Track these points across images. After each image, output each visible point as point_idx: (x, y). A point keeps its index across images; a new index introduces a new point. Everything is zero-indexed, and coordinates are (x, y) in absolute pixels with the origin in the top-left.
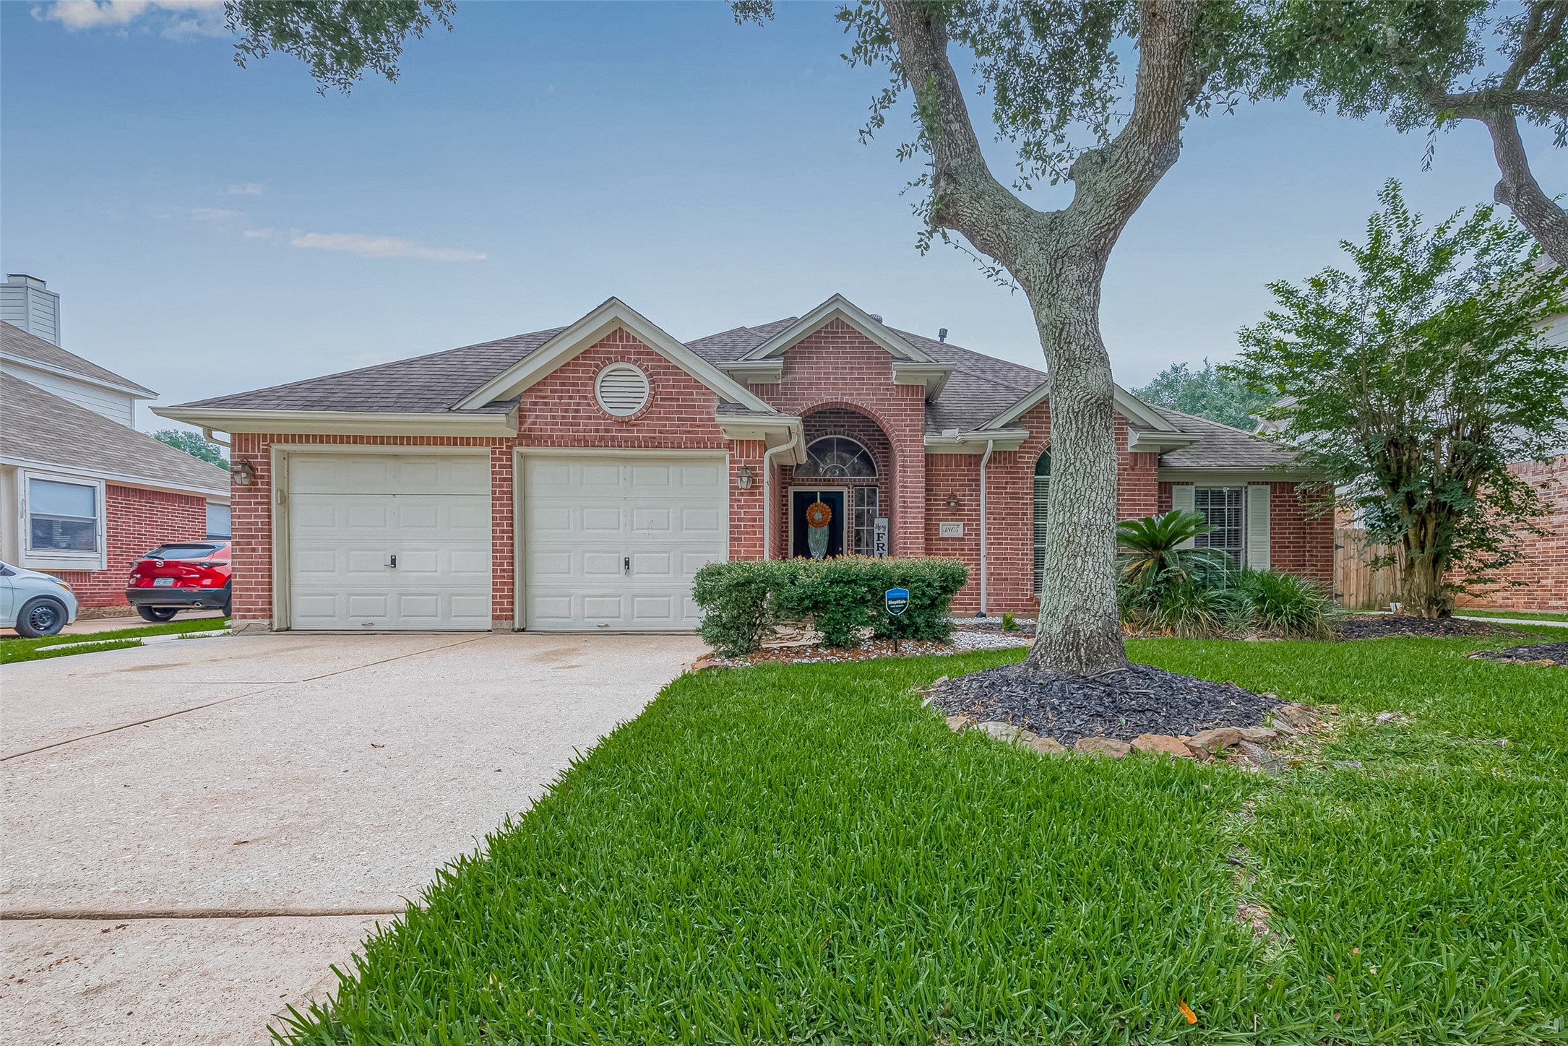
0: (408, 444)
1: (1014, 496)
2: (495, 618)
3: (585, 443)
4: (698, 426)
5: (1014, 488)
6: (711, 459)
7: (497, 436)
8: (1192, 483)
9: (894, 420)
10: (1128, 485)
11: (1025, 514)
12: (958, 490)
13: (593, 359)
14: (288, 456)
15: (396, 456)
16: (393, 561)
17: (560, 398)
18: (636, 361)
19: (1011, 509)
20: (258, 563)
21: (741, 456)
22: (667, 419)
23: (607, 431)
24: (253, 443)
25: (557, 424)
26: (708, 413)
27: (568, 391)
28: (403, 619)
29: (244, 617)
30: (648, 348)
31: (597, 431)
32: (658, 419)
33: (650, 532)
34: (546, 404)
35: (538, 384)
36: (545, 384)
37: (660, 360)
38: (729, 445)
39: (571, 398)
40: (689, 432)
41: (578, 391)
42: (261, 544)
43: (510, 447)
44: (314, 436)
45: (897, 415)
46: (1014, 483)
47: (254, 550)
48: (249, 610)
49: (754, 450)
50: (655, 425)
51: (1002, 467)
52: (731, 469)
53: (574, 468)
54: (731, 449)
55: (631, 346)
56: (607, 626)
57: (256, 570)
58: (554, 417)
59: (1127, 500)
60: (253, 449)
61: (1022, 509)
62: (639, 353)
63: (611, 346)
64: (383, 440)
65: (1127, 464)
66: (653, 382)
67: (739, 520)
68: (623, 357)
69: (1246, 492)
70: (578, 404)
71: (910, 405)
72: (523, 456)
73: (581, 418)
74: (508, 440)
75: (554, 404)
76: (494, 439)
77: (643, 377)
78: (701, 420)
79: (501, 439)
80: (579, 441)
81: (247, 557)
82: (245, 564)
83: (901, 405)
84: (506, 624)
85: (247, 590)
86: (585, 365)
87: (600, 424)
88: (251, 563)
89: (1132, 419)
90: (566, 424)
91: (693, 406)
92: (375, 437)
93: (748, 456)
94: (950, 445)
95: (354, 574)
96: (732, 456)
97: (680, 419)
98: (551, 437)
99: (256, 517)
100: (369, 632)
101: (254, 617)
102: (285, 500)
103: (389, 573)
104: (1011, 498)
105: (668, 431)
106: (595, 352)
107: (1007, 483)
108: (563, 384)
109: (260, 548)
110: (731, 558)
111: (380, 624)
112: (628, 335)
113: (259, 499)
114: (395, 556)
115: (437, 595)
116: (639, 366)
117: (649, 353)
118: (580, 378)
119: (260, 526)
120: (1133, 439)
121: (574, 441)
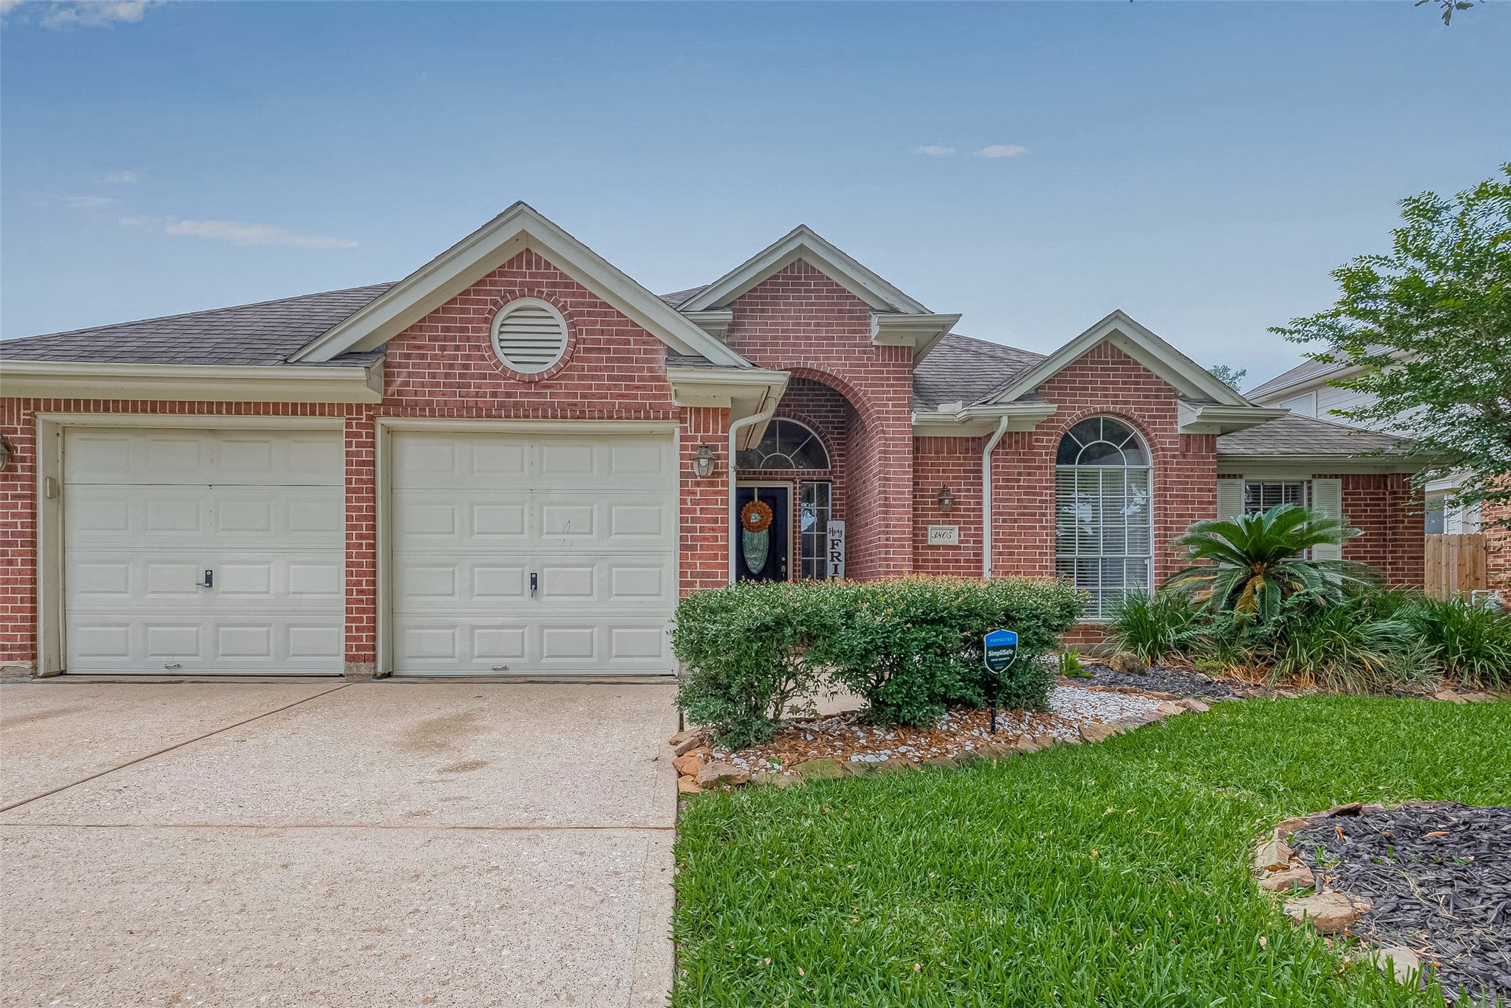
0: (229, 412)
1: (1030, 491)
2: (349, 658)
3: (478, 412)
4: (637, 388)
5: (1029, 481)
6: (651, 435)
7: (354, 402)
8: (1241, 476)
9: (873, 392)
10: (1178, 476)
11: (1044, 515)
12: (951, 484)
13: (489, 293)
14: (65, 429)
15: (213, 432)
16: (209, 579)
17: (443, 348)
18: (550, 295)
19: (1025, 507)
20: (16, 581)
21: (697, 430)
22: (593, 378)
23: (508, 395)
24: (10, 410)
25: (438, 385)
26: (651, 370)
27: (454, 338)
28: (220, 659)
30: (567, 277)
31: (494, 395)
32: (581, 378)
33: (564, 537)
34: (423, 357)
35: (412, 328)
36: (421, 329)
37: (583, 295)
38: (681, 415)
39: (457, 348)
40: (623, 396)
41: (468, 339)
42: (20, 554)
43: (371, 418)
44: (97, 402)
45: (876, 386)
46: (1029, 474)
48: (4, 648)
49: (716, 421)
50: (577, 387)
51: (1014, 454)
52: (683, 448)
53: (461, 449)
54: (683, 420)
55: (543, 275)
56: (505, 668)
57: (14, 591)
58: (433, 376)
59: (1177, 496)
60: (11, 421)
61: (1041, 508)
62: (554, 285)
63: (514, 275)
64: (192, 407)
65: (1176, 450)
66: (573, 325)
67: (694, 520)
68: (531, 290)
69: (1310, 488)
70: (468, 357)
71: (894, 372)
72: (390, 431)
73: (472, 376)
74: (369, 407)
75: (434, 357)
76: (349, 406)
77: (559, 318)
78: (641, 379)
79: (359, 406)
80: (469, 409)
83: (882, 372)
84: (364, 668)
86: (478, 302)
87: (499, 385)
89: (1182, 390)
90: (451, 385)
91: (630, 360)
92: (182, 403)
93: (706, 430)
94: (946, 424)
95: (154, 596)
96: (684, 430)
97: (611, 378)
98: (430, 403)
99: (14, 515)
100: (174, 678)
101: (10, 658)
102: (57, 492)
103: (202, 595)
104: (1026, 494)
105: (593, 395)
106: (493, 283)
107: (1019, 474)
108: (446, 329)
109: (20, 559)
110: (682, 574)
111: (191, 665)
112: (539, 258)
113: (19, 492)
114: (211, 571)
115: (269, 625)
116: (555, 304)
117: (569, 285)
118: (470, 321)
119: (19, 529)
120: (1187, 416)
121: (462, 409)
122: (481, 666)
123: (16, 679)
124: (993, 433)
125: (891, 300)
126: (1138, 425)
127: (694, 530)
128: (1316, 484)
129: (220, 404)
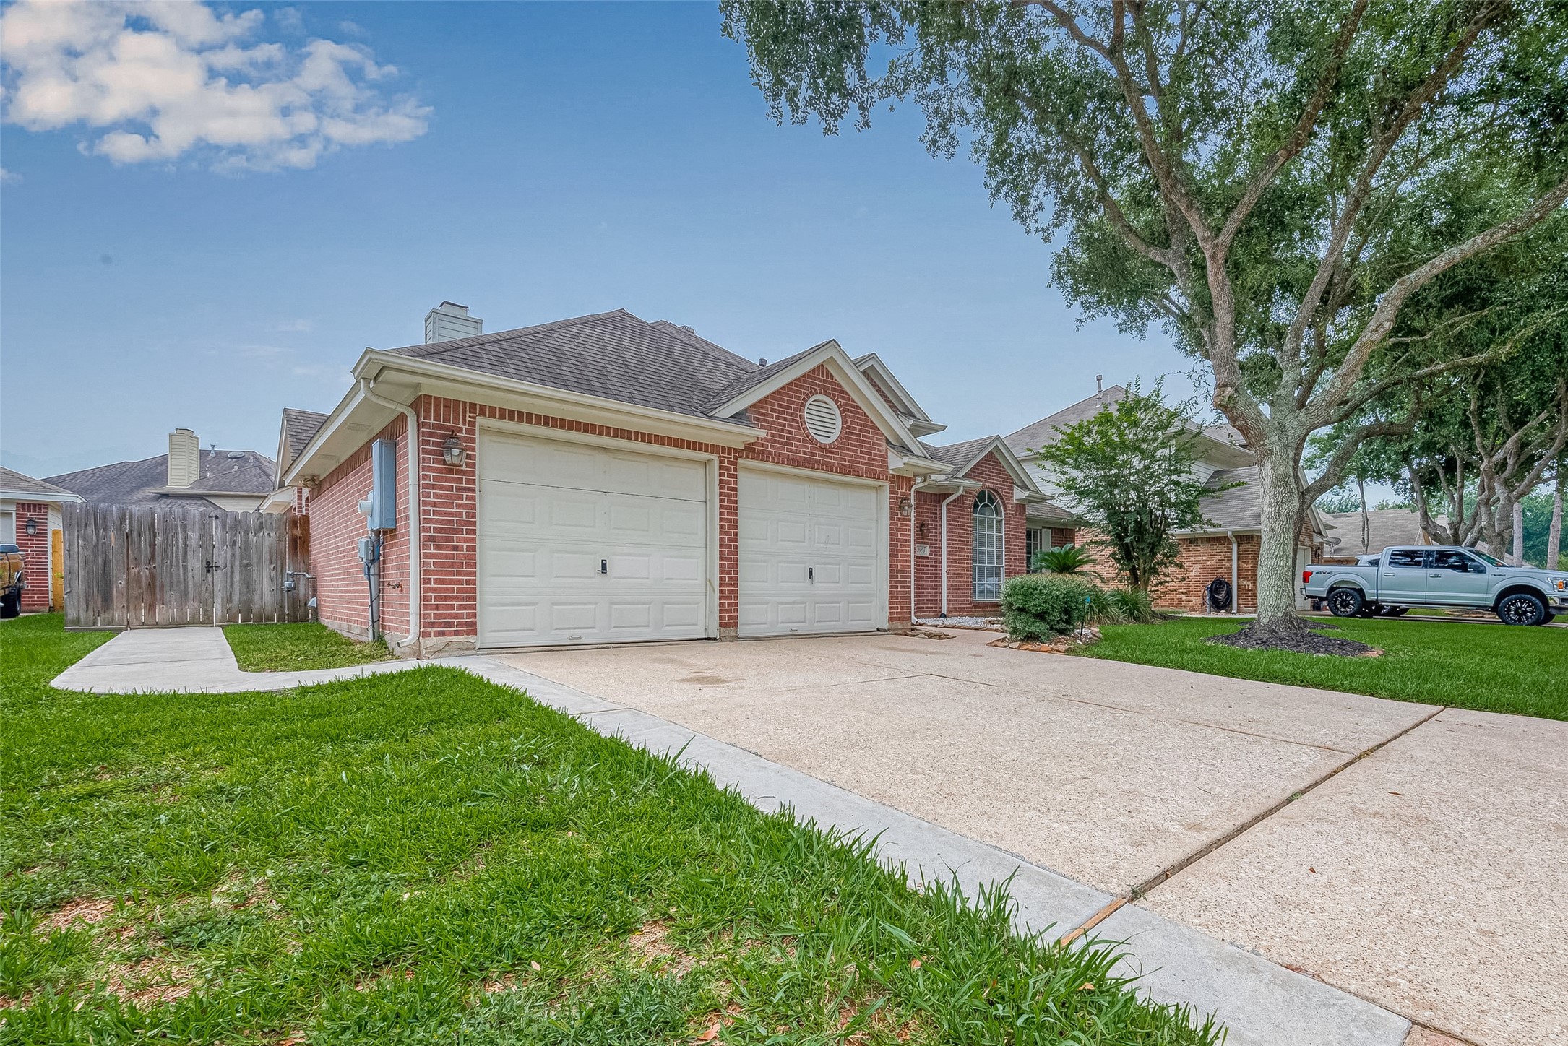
0: (643, 440)
2: (721, 625)
3: (793, 462)
4: (873, 460)
5: (962, 522)
6: (869, 487)
7: (726, 446)
10: (1014, 525)
11: (968, 541)
12: (925, 521)
13: (803, 387)
15: (605, 449)
16: (604, 567)
17: (778, 418)
18: (833, 395)
19: (961, 537)
20: (461, 565)
21: (899, 489)
22: (853, 451)
23: (812, 454)
24: (456, 411)
25: (775, 442)
26: (879, 450)
27: (784, 413)
29: (442, 634)
30: (841, 386)
31: (805, 453)
32: (848, 449)
33: (827, 545)
34: (767, 421)
35: (761, 401)
36: (768, 403)
37: (849, 399)
38: (891, 479)
39: (785, 419)
40: (867, 464)
41: (791, 415)
42: (465, 540)
43: (736, 458)
44: (538, 417)
46: (963, 518)
47: (455, 548)
48: (450, 625)
49: (906, 484)
50: (846, 455)
51: (956, 506)
52: (891, 498)
54: (892, 482)
55: (830, 383)
56: (796, 630)
57: (459, 573)
58: (773, 435)
59: (1013, 535)
60: (456, 420)
61: (967, 537)
62: (835, 390)
63: (815, 379)
65: (1013, 511)
66: (844, 417)
67: (898, 540)
68: (824, 390)
69: (1041, 533)
70: (791, 426)
73: (793, 439)
74: (735, 450)
75: (774, 423)
76: (723, 448)
77: (837, 411)
78: (875, 455)
79: (729, 449)
81: (446, 556)
82: (442, 565)
84: (733, 631)
85: (446, 598)
86: (797, 391)
87: (807, 448)
88: (452, 565)
89: (1016, 480)
90: (782, 443)
91: (869, 443)
92: (608, 429)
93: (902, 489)
95: (558, 580)
96: (892, 487)
97: (862, 452)
98: (770, 453)
99: (459, 506)
100: (576, 646)
101: (456, 633)
103: (599, 579)
104: (961, 529)
105: (854, 461)
106: (805, 382)
107: (959, 519)
108: (780, 406)
109: (465, 545)
110: (891, 571)
111: (589, 636)
112: (828, 371)
113: (464, 485)
114: (606, 561)
115: (650, 603)
116: (836, 403)
117: (842, 392)
118: (792, 403)
119: (464, 518)
120: (1019, 495)
121: (789, 460)
122: (783, 629)
123: (461, 652)
124: (951, 494)
125: (914, 411)
126: (1000, 496)
127: (897, 545)
128: (1044, 530)
129: (637, 433)
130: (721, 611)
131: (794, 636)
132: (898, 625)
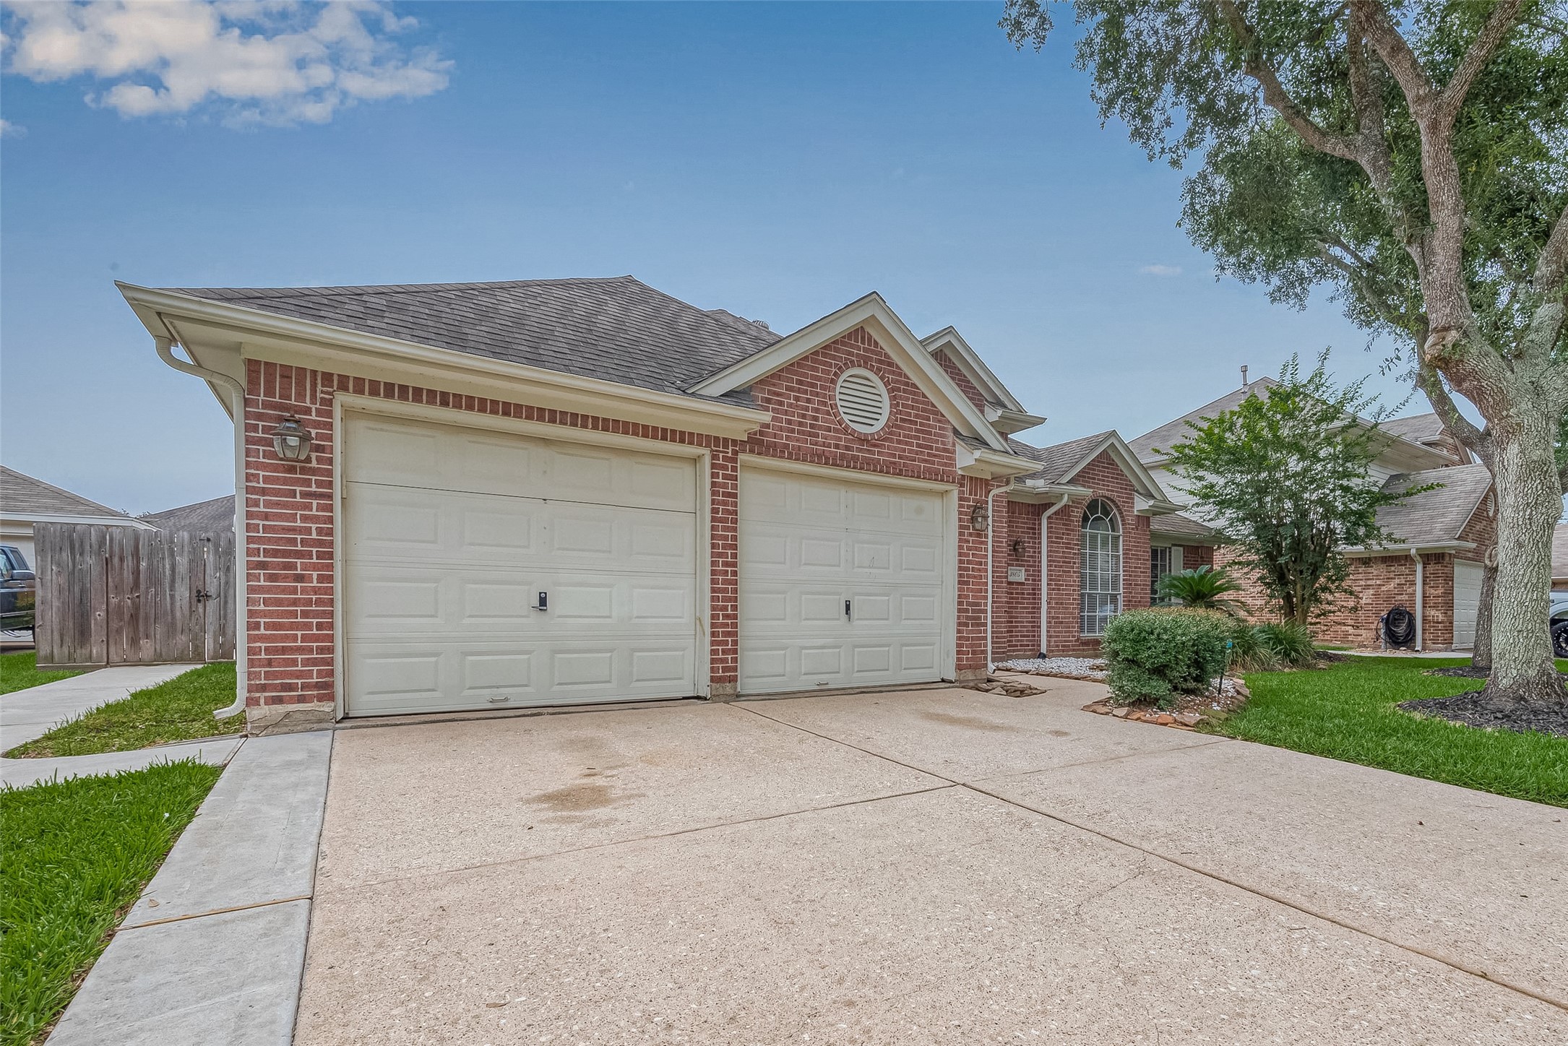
0: (595, 427)
2: (714, 680)
3: (819, 458)
4: (935, 456)
5: (1067, 539)
6: (929, 492)
7: (721, 436)
10: (1135, 542)
11: (1075, 563)
12: (1021, 537)
13: (834, 358)
14: (347, 414)
15: (546, 441)
16: (543, 601)
17: (797, 399)
18: (879, 370)
19: (1065, 557)
20: (309, 602)
21: (970, 494)
22: (907, 443)
23: (847, 448)
24: (300, 384)
25: (793, 431)
26: (943, 443)
27: (805, 392)
28: (556, 688)
29: (279, 700)
30: (889, 357)
31: (837, 446)
32: (899, 442)
33: (871, 570)
34: (781, 403)
35: (773, 376)
36: (779, 378)
37: (899, 374)
38: (961, 481)
39: (808, 401)
40: (926, 461)
41: (817, 394)
42: (315, 567)
43: (735, 453)
46: (1068, 534)
47: (300, 578)
48: (290, 687)
49: (981, 488)
50: (896, 449)
51: (1060, 519)
52: (961, 506)
53: (791, 486)
54: (962, 485)
55: (873, 352)
57: (305, 614)
58: (789, 422)
59: (1134, 554)
60: (300, 396)
61: (1074, 558)
62: (880, 362)
63: (852, 346)
65: (1134, 525)
66: (894, 398)
67: (967, 562)
68: (865, 362)
69: (1170, 552)
70: (817, 410)
73: (820, 428)
74: (734, 442)
75: (790, 405)
76: (717, 439)
77: (882, 389)
78: (937, 449)
79: (726, 440)
80: (819, 456)
81: (284, 590)
82: (279, 602)
84: (729, 688)
85: (284, 650)
86: (825, 363)
87: (840, 439)
88: (295, 602)
89: (1138, 487)
90: (803, 433)
91: (929, 433)
92: (541, 410)
93: (976, 495)
94: (1026, 493)
95: (473, 620)
96: (961, 492)
97: (919, 446)
98: (787, 446)
99: (306, 519)
100: (498, 712)
101: (301, 699)
103: (535, 617)
104: (1066, 548)
105: (907, 457)
106: (837, 350)
107: (1063, 534)
108: (800, 382)
109: (315, 574)
110: (960, 603)
111: (518, 697)
112: (870, 337)
113: (314, 488)
114: (546, 593)
115: (611, 651)
116: (882, 378)
117: (891, 364)
118: (819, 379)
119: (314, 536)
120: (1141, 504)
121: (813, 455)
122: (809, 683)
123: (309, 726)
124: (1053, 504)
125: (1003, 398)
126: (1117, 507)
127: (967, 569)
128: (1173, 548)
129: (585, 417)
130: (713, 661)
131: (823, 692)
132: (969, 675)
